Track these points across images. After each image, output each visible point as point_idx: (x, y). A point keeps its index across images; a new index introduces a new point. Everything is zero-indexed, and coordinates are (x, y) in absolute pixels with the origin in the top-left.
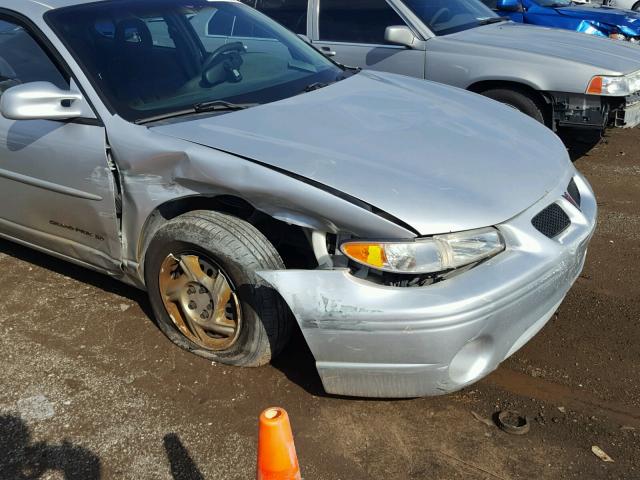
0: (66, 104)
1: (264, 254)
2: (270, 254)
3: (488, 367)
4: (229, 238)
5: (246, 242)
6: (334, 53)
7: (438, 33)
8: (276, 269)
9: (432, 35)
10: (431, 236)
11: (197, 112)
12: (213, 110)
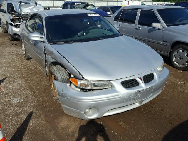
0: (41, 38)
1: (64, 77)
2: (66, 78)
3: (97, 116)
4: (58, 72)
5: (61, 74)
6: (140, 29)
7: (168, 26)
8: (63, 82)
9: (166, 26)
10: (88, 80)
11: (65, 43)
12: (68, 43)
